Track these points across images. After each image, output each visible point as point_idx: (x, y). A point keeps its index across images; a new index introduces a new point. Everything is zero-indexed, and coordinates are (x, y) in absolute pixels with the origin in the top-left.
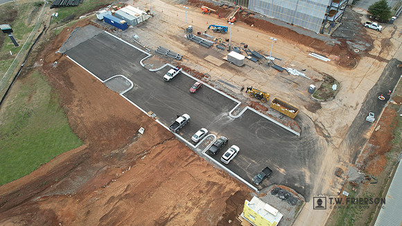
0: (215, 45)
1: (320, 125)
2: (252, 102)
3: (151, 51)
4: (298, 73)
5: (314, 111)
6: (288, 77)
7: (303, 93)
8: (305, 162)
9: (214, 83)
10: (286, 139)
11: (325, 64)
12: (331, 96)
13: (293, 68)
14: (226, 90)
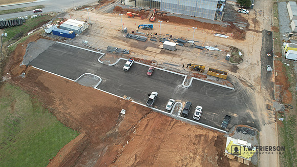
0: (149, 39)
1: (243, 79)
2: (194, 74)
3: (103, 51)
4: (214, 49)
5: (235, 72)
6: (208, 52)
7: (223, 61)
8: (246, 106)
9: (161, 66)
10: (227, 94)
11: (226, 39)
12: (240, 60)
13: (209, 46)
14: (172, 69)
